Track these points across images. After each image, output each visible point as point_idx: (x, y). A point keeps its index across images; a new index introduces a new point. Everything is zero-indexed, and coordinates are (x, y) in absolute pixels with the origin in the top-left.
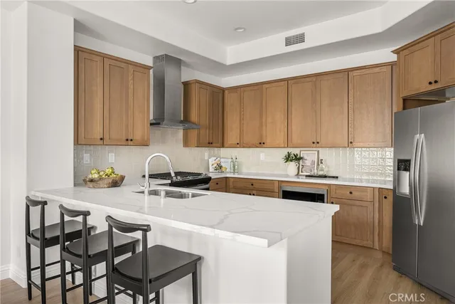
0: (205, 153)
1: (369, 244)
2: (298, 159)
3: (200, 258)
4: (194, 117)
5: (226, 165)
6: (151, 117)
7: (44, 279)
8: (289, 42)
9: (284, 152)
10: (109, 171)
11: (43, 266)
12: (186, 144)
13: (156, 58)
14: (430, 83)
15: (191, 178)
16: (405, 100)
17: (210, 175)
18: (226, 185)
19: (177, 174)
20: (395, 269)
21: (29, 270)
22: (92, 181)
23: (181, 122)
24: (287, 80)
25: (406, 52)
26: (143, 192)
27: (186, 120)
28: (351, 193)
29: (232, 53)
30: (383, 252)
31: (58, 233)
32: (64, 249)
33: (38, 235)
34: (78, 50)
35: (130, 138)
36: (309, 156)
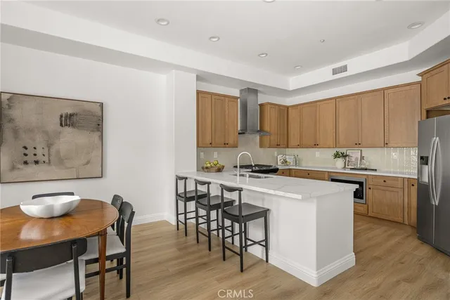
0: (275, 152)
1: (400, 220)
2: (344, 156)
3: (268, 210)
4: (267, 128)
5: (290, 159)
6: (239, 129)
7: (186, 219)
8: (335, 72)
9: (334, 151)
10: (216, 162)
11: (185, 213)
12: (261, 146)
13: (241, 91)
14: (445, 99)
15: (265, 168)
16: (428, 111)
17: (279, 167)
18: (289, 173)
19: (256, 166)
20: (419, 238)
21: (178, 214)
22: (207, 168)
23: (258, 131)
24: (335, 98)
25: (428, 75)
26: (236, 175)
27: (261, 130)
28: (385, 181)
29: (293, 82)
30: (412, 226)
31: (194, 195)
32: (197, 202)
33: (183, 196)
34: (198, 92)
35: (226, 142)
36: (354, 154)
